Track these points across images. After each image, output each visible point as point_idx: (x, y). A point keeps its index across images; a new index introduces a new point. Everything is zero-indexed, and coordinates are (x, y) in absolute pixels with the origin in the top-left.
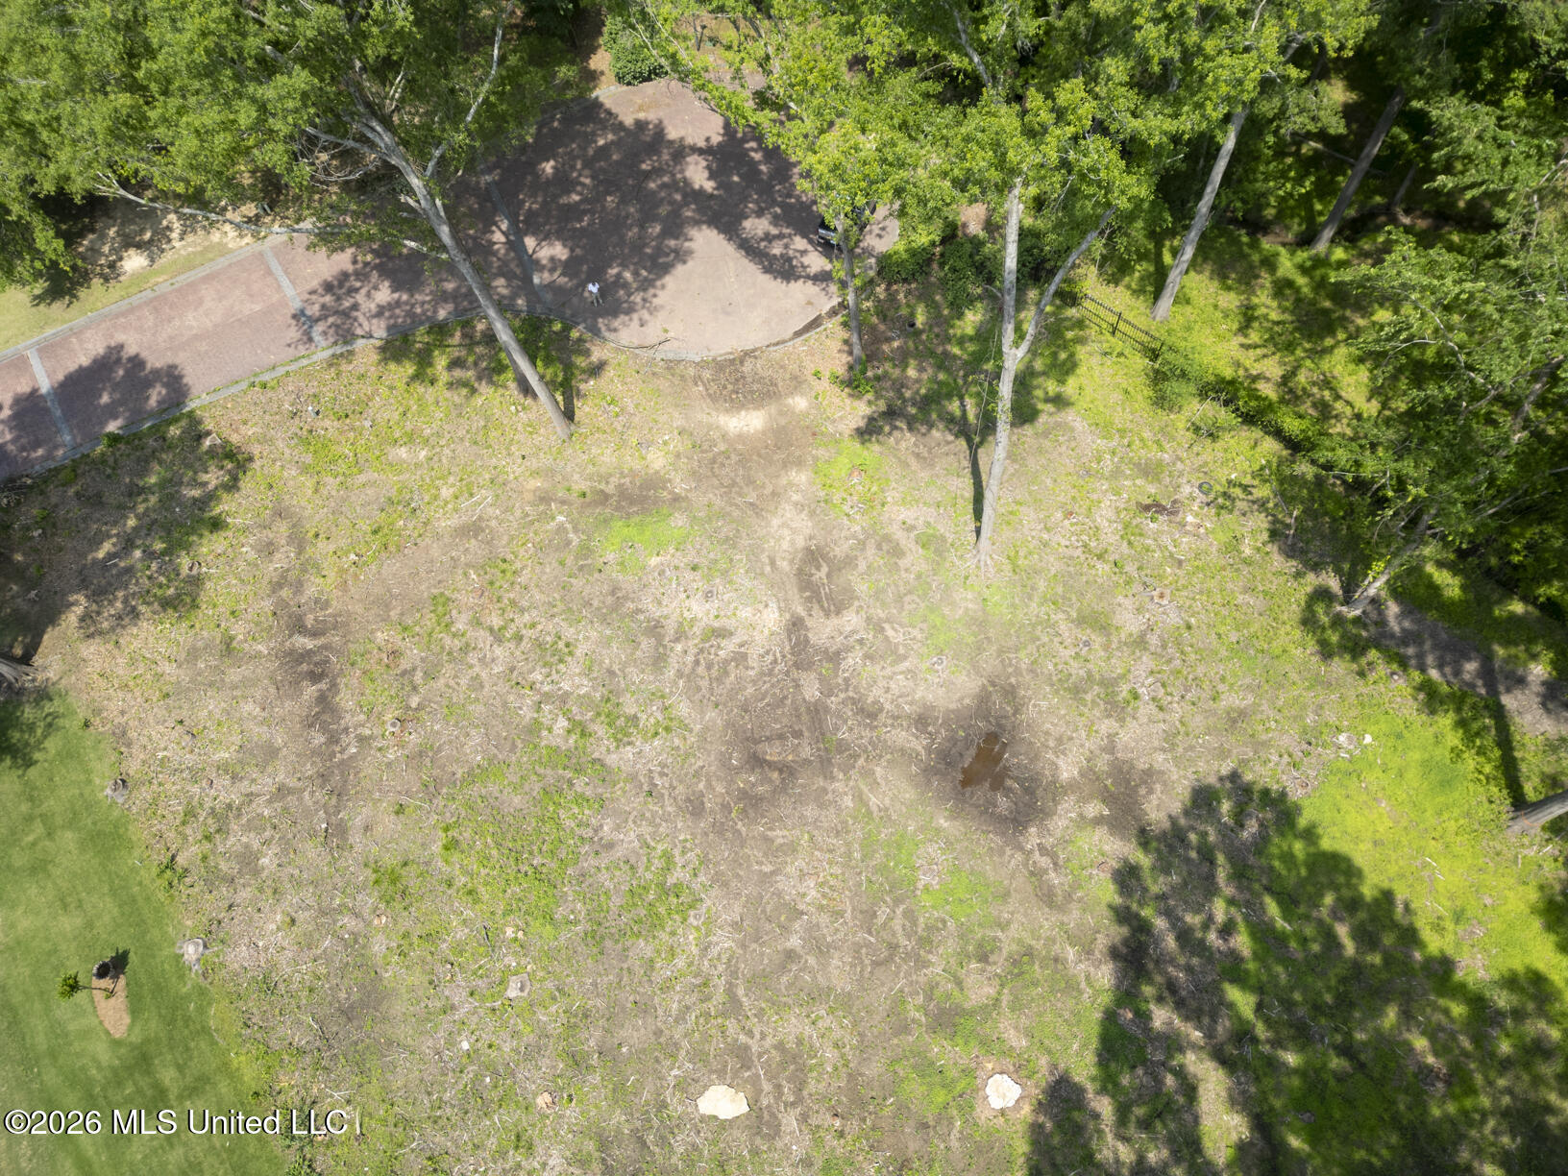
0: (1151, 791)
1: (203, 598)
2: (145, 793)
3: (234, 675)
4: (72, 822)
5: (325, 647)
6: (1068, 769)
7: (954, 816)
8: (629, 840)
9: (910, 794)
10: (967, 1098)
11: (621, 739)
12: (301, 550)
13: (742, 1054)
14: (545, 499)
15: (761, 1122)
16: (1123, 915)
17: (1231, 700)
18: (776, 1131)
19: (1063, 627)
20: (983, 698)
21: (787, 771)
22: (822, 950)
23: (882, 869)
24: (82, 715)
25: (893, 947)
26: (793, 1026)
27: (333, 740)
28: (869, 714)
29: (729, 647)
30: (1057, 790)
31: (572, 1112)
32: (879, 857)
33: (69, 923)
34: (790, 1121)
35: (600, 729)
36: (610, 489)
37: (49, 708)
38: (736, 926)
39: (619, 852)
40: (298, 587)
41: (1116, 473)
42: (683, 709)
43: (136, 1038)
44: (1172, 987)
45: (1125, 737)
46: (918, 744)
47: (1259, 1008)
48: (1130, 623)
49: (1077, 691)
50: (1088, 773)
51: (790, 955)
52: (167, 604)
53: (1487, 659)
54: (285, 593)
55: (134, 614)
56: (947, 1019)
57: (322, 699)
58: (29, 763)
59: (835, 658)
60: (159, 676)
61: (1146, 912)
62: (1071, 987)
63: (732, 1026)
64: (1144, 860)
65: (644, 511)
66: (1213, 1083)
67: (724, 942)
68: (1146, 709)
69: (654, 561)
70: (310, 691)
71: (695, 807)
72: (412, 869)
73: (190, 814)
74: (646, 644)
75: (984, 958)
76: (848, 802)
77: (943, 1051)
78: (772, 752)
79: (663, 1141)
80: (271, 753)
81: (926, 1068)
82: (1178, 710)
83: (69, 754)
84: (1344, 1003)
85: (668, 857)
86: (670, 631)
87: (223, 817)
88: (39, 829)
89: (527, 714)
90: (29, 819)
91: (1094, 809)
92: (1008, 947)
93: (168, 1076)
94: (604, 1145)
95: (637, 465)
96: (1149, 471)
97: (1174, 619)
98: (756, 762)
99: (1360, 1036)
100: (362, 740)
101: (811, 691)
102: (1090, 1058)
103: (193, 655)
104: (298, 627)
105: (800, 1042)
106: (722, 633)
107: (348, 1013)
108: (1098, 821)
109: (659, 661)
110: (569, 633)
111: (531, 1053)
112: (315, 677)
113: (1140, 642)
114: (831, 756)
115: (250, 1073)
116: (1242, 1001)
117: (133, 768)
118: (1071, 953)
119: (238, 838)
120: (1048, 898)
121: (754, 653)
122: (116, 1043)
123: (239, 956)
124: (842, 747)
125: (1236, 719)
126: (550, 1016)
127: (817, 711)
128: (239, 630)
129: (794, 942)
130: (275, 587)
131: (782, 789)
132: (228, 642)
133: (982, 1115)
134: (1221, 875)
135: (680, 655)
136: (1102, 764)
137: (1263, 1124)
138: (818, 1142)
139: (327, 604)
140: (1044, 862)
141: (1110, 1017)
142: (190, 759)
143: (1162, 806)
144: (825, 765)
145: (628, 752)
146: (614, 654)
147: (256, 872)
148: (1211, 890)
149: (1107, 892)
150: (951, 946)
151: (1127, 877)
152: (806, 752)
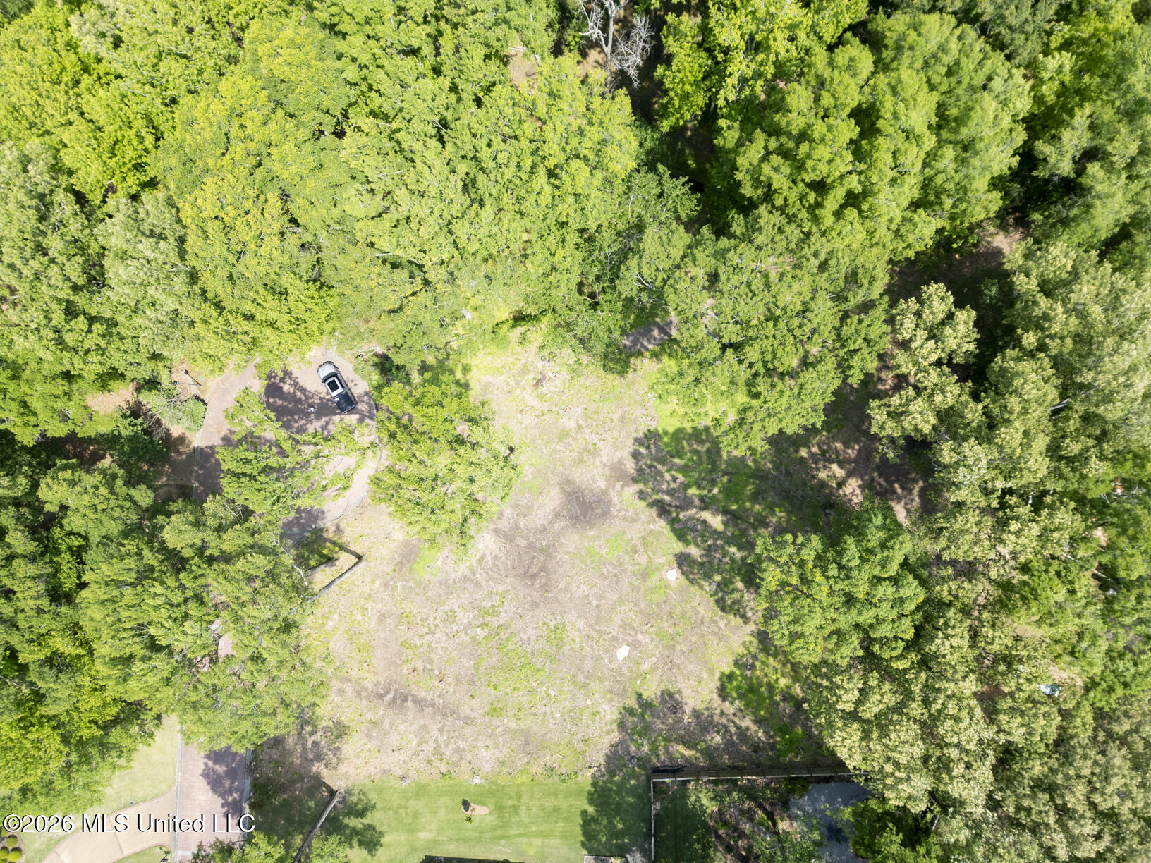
0: (624, 466)
1: (346, 724)
2: (412, 773)
3: (386, 726)
4: (407, 799)
5: (396, 691)
6: (602, 484)
7: (592, 526)
8: (531, 632)
9: (576, 537)
10: (667, 585)
11: (496, 614)
12: (350, 681)
13: (615, 639)
14: (386, 585)
15: (635, 645)
16: (651, 505)
17: (616, 416)
18: (639, 642)
19: (558, 447)
20: (563, 491)
21: (543, 569)
22: (602, 597)
23: (592, 562)
24: (367, 781)
25: (616, 575)
26: (617, 619)
27: (433, 705)
28: (543, 530)
29: (488, 558)
30: (605, 492)
31: (597, 695)
32: (588, 561)
33: (442, 813)
34: (640, 637)
35: (488, 619)
36: (399, 559)
37: (356, 792)
38: (579, 617)
39: (533, 638)
40: (366, 689)
41: (518, 384)
42: (500, 588)
43: (492, 807)
44: (677, 507)
45: (604, 459)
46: (563, 523)
47: (699, 487)
48: (571, 425)
49: (581, 461)
50: (608, 478)
51: (598, 606)
52: (339, 736)
53: (658, 325)
54: (364, 694)
55: (338, 749)
56: (644, 575)
57: (415, 702)
58: (374, 807)
59: (517, 527)
60: (370, 750)
61: (655, 497)
62: (660, 533)
63: (605, 637)
64: (641, 486)
65: (417, 554)
66: (706, 515)
67: (580, 624)
68: (601, 444)
69: (439, 563)
70: (409, 704)
71: (535, 605)
72: (495, 703)
73: (429, 762)
74: (468, 585)
75: (636, 552)
76: (566, 557)
77: (652, 582)
78: (533, 570)
79: (621, 675)
80: (424, 727)
81: (652, 590)
82: (607, 435)
83: (380, 791)
84: (714, 463)
85: (545, 624)
86: (469, 574)
87: (438, 752)
88: (402, 811)
89: (467, 639)
90: (396, 812)
91: (618, 485)
92: (638, 542)
93: (510, 803)
94: (611, 692)
95: (396, 544)
97: (580, 411)
98: (534, 576)
99: (723, 467)
100: (439, 696)
101: (523, 543)
102: (680, 544)
103: (369, 736)
104: (381, 696)
105: (622, 620)
106: (483, 558)
107: (526, 744)
108: (622, 488)
109: (478, 585)
110: (447, 608)
111: (574, 698)
112: (406, 700)
113: (579, 427)
114: (547, 552)
115: (525, 779)
116: (693, 491)
117: (400, 772)
118: (651, 526)
119: (448, 752)
120: (634, 520)
121: (496, 551)
122: (490, 813)
123: (487, 767)
124: (548, 547)
125: (622, 420)
126: (567, 686)
127: (531, 546)
128: (369, 716)
129: (595, 603)
130: (359, 695)
131: (548, 573)
132: (372, 722)
133: (673, 584)
134: (659, 467)
135: (480, 576)
136: (608, 473)
137: (725, 512)
138: (650, 633)
139: (379, 683)
140: (623, 513)
141: (673, 530)
142: (409, 753)
143: (630, 466)
144: (549, 556)
145: (503, 614)
146: (465, 598)
147: (464, 750)
148: (660, 474)
149: (643, 504)
150: (627, 558)
151: (642, 495)
152: (542, 558)
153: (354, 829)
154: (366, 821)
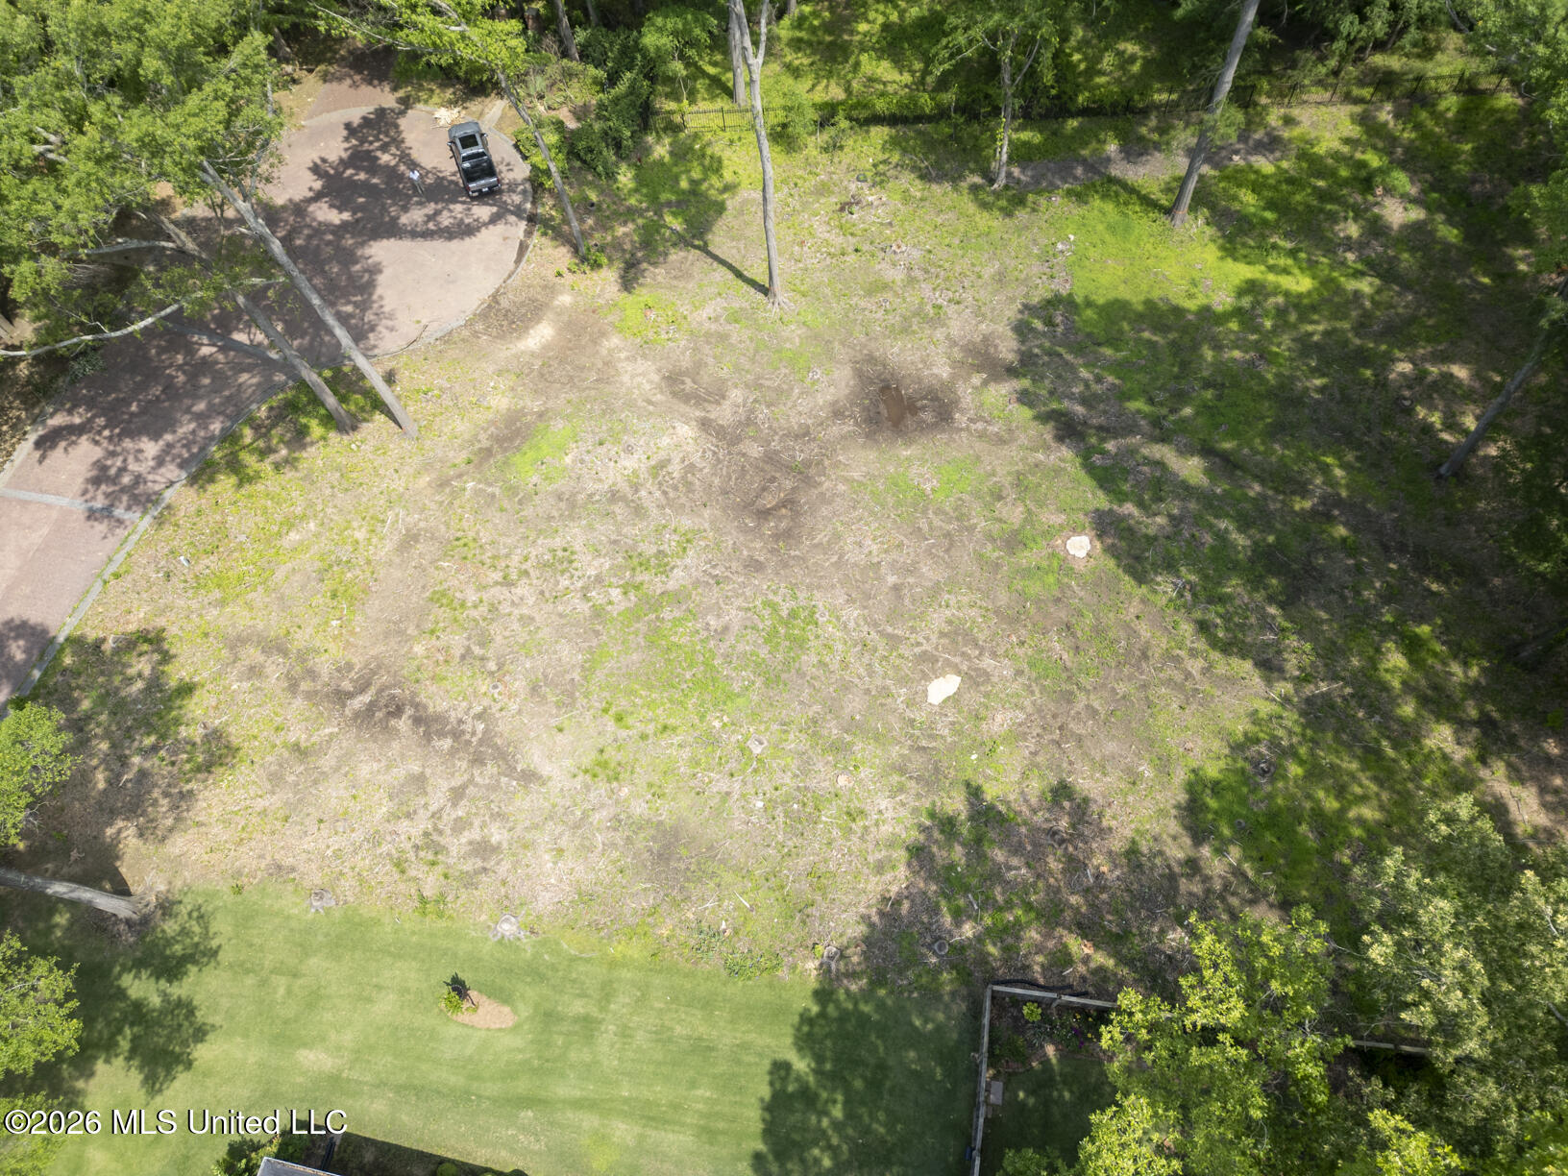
0: (996, 347)
1: (235, 742)
2: (347, 885)
3: (327, 762)
4: (305, 950)
5: (381, 691)
6: (944, 371)
7: (909, 443)
8: (733, 615)
9: (872, 455)
10: (1064, 565)
11: (665, 569)
12: (285, 653)
13: (925, 658)
14: (443, 484)
15: (975, 679)
16: (1043, 418)
17: (988, 272)
18: (987, 675)
19: (862, 304)
20: (859, 374)
21: (788, 503)
22: (911, 570)
23: (899, 504)
24: (225, 887)
25: (948, 535)
26: (937, 619)
27: (457, 735)
28: (804, 434)
29: (676, 469)
30: (949, 387)
31: (864, 773)
32: (891, 501)
33: (385, 1007)
34: (987, 663)
35: (642, 577)
36: (486, 444)
37: (184, 910)
38: (850, 601)
39: (735, 628)
40: (312, 674)
41: (805, 205)
42: (686, 523)
43: (525, 1011)
44: (1100, 428)
45: (955, 332)
46: (849, 427)
47: (1151, 401)
48: (897, 276)
49: (906, 330)
50: (955, 364)
51: (896, 588)
52: (207, 768)
54: (304, 686)
55: (187, 796)
56: (1014, 542)
57: (417, 721)
58: (214, 953)
59: (749, 421)
60: (264, 813)
61: (1054, 406)
62: (1058, 472)
63: (904, 650)
64: (1025, 383)
65: (525, 439)
66: (1164, 453)
67: (852, 614)
68: (951, 310)
69: (568, 460)
70: (403, 724)
71: (755, 566)
72: (610, 752)
73: (400, 865)
74: (618, 509)
75: (1000, 498)
76: (841, 488)
77: (1027, 558)
78: (769, 501)
79: (932, 737)
80: (419, 781)
81: (1026, 573)
82: (968, 297)
83: (246, 919)
84: (1184, 365)
85: (768, 604)
86: (625, 488)
87: (431, 845)
88: (281, 983)
89: (584, 608)
90: (263, 983)
91: (977, 379)
92: (1007, 481)
93: (578, 1007)
94: (901, 770)
95: (490, 416)
96: (822, 190)
97: (916, 254)
98: (764, 514)
99: (1205, 374)
100: (479, 717)
101: (755, 451)
102: (1100, 493)
103: (276, 778)
104: (341, 697)
105: (950, 622)
106: (663, 464)
107: (662, 860)
108: (985, 383)
109: (639, 511)
110: (558, 542)
111: (805, 769)
112: (398, 712)
113: (911, 281)
114: (805, 475)
115: (634, 951)
116: (1138, 405)
117: (317, 879)
118: (1040, 456)
119: (456, 845)
120: (1000, 441)
121: (696, 458)
122: (516, 1029)
123: (545, 901)
124: (807, 464)
125: (1000, 278)
126: (795, 741)
127: (770, 458)
128: (297, 734)
129: (892, 580)
130: (293, 687)
131: (796, 514)
132: (296, 748)
133: (1080, 567)
134: (1069, 357)
135: (649, 496)
136: (957, 354)
137: (1207, 451)
138: (1013, 658)
139: (349, 666)
140: (980, 426)
141: (1090, 468)
142: (358, 836)
143: (1007, 349)
144: (808, 481)
145: (678, 573)
146: (604, 530)
147: (496, 849)
148: (1072, 369)
149: (1026, 413)
150: (977, 508)
151: (1025, 398)
152: (788, 484)
153: (138, 1006)
154: (178, 990)
